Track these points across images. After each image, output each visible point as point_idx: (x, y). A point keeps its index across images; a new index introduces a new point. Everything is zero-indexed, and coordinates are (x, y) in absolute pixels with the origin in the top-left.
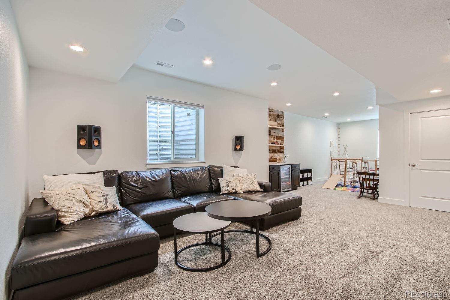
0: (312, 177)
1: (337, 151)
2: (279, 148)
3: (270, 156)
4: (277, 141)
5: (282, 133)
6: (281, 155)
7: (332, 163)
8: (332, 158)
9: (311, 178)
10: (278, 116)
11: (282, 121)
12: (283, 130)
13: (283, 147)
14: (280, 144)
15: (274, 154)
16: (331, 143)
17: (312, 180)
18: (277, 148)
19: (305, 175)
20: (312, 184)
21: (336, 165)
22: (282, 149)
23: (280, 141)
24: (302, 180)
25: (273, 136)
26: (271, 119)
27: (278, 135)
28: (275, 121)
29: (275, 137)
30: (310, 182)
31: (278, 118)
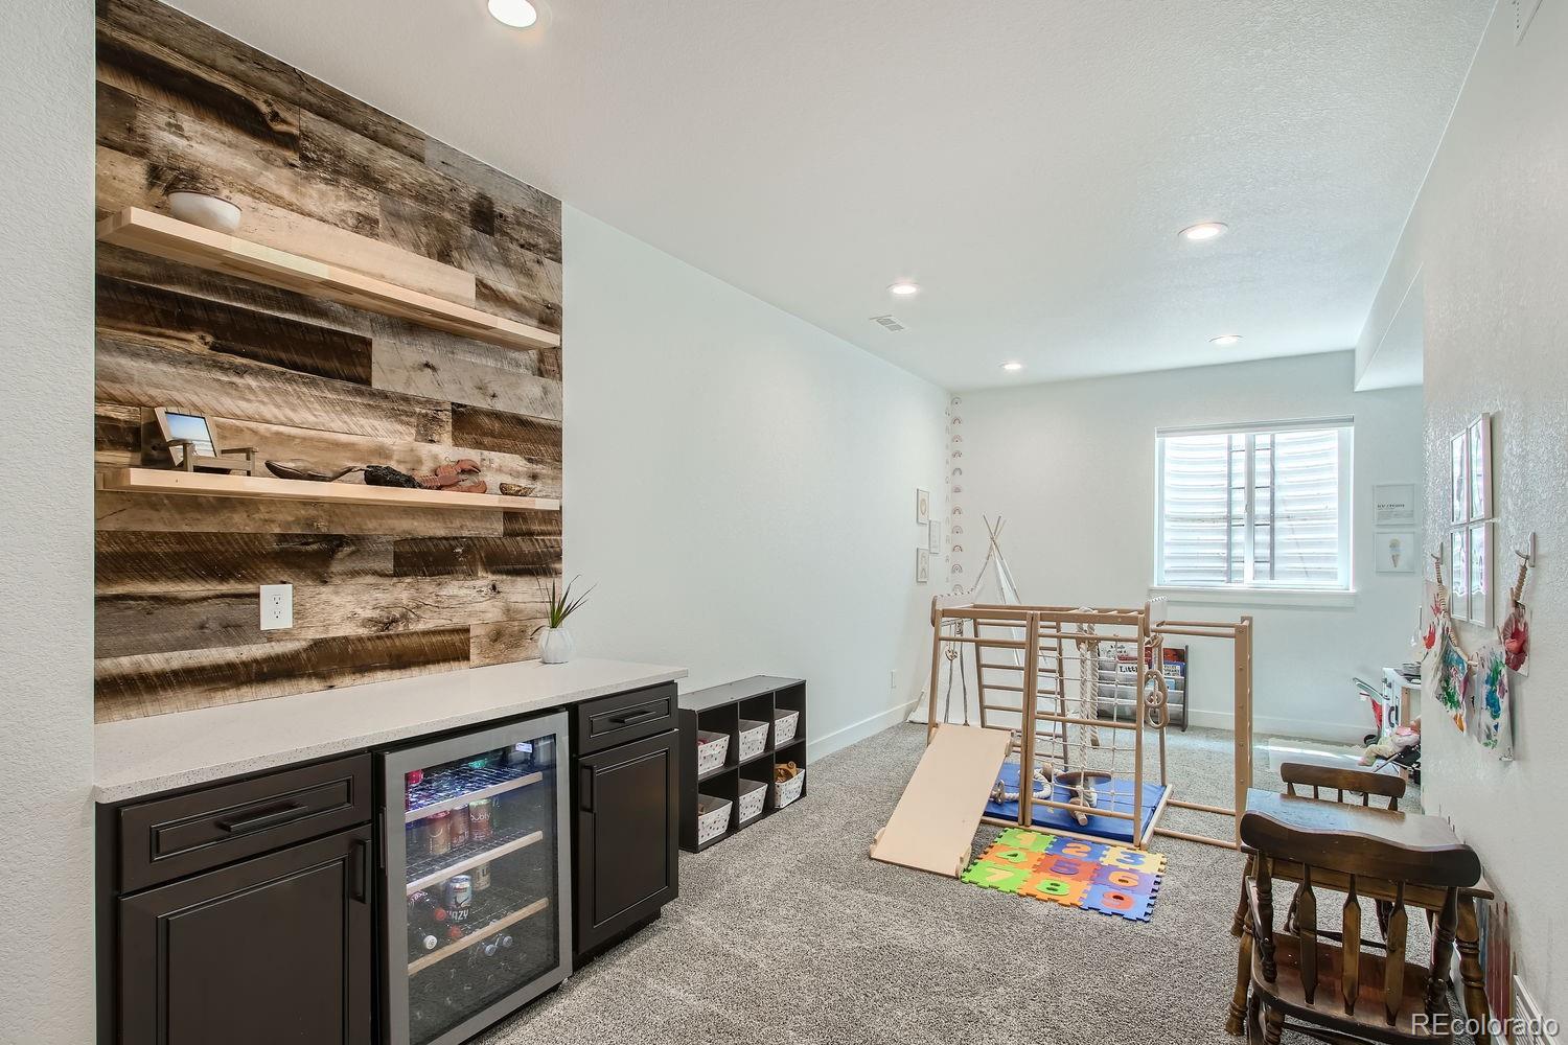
0: (803, 743)
1: (945, 549)
2: (498, 528)
3: (369, 613)
4: (472, 455)
5: (532, 388)
6: (525, 593)
7: (938, 639)
8: (939, 607)
9: (795, 753)
10: (484, 216)
11: (528, 274)
12: (548, 364)
13: (553, 517)
14: (504, 490)
15: (427, 586)
16: (921, 504)
17: (801, 764)
18: (470, 529)
19: (752, 741)
20: (803, 793)
21: (958, 650)
22: (531, 534)
23: (503, 465)
24: (726, 785)
25: (406, 399)
26: (376, 213)
27: (483, 403)
28: (444, 256)
29: (446, 417)
30: (788, 790)
31: (484, 239)
